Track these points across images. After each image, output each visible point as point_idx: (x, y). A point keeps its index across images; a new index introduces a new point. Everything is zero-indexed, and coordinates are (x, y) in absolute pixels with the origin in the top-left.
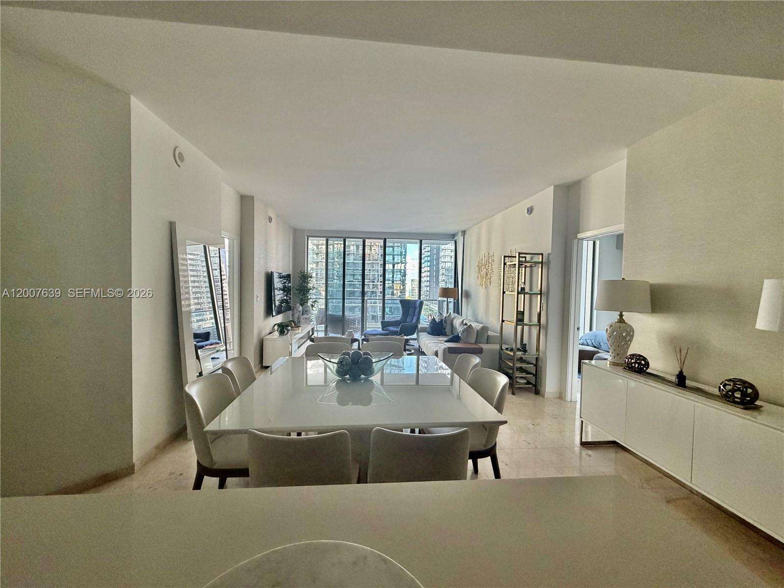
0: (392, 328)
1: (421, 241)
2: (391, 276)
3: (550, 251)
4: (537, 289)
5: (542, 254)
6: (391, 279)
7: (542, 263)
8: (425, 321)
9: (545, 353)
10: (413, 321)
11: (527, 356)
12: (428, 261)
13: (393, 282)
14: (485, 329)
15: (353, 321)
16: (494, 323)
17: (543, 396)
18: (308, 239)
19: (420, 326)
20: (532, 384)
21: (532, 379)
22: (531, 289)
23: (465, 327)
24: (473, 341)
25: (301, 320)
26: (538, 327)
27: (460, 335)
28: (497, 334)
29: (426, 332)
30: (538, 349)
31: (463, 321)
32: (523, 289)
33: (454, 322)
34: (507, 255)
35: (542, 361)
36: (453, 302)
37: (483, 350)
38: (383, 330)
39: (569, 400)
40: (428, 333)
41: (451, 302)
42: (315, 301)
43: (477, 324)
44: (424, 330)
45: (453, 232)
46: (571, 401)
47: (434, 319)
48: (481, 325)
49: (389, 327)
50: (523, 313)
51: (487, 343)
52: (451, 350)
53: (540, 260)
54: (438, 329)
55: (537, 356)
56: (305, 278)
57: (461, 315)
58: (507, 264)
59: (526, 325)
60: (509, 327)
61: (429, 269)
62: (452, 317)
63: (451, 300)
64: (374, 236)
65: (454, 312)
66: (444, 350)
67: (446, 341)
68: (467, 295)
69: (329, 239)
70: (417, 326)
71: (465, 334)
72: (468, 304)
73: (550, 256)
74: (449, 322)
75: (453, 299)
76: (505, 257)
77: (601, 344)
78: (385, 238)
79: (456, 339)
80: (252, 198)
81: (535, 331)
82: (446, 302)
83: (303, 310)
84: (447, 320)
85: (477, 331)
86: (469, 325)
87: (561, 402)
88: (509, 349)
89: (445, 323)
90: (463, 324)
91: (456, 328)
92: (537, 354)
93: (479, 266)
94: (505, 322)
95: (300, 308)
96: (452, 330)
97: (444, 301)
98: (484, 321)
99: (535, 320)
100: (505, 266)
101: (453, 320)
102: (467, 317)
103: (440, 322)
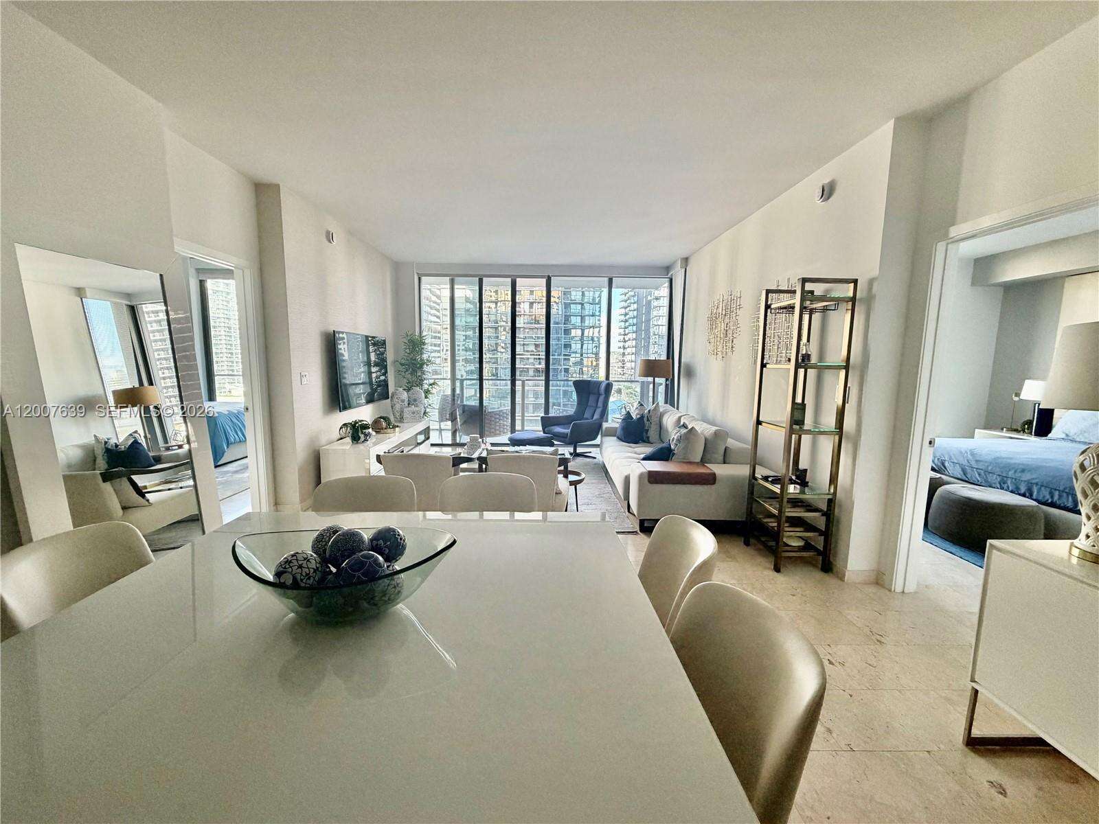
0: (558, 429)
1: (610, 281)
2: (579, 346)
3: (875, 272)
4: (837, 354)
5: (855, 282)
6: (579, 351)
7: (853, 300)
8: (614, 420)
9: (850, 492)
10: (595, 417)
11: (808, 497)
12: (634, 325)
13: (582, 355)
14: (719, 435)
15: (499, 415)
16: (738, 420)
17: (841, 577)
18: (420, 279)
19: (605, 425)
20: (816, 549)
21: (819, 542)
22: (821, 358)
23: (684, 431)
24: (698, 459)
25: (406, 415)
26: (837, 438)
27: (672, 447)
28: (745, 446)
29: (615, 436)
30: (833, 479)
31: (680, 418)
32: (807, 357)
33: (665, 419)
34: (774, 288)
35: (840, 506)
36: (664, 384)
37: (717, 478)
38: (544, 433)
39: (899, 589)
40: (618, 438)
41: (661, 384)
42: (433, 384)
43: (705, 425)
44: (611, 433)
45: (666, 262)
46: (903, 592)
47: (628, 413)
48: (714, 428)
49: (553, 427)
50: (803, 406)
51: (724, 463)
52: (653, 478)
53: (851, 294)
54: (634, 431)
55: (830, 497)
56: (416, 345)
57: (678, 409)
58: (772, 306)
59: (808, 432)
60: (774, 438)
62: (661, 410)
63: (661, 381)
64: (531, 272)
65: (666, 402)
66: (641, 476)
67: (648, 458)
68: (690, 373)
69: (457, 279)
70: (600, 426)
71: (681, 445)
72: (689, 389)
73: (875, 285)
74: (654, 419)
75: (664, 379)
76: (768, 292)
77: (946, 464)
78: (549, 276)
79: (664, 454)
80: (276, 188)
81: (826, 446)
82: (651, 386)
83: (409, 397)
84: (651, 416)
85: (706, 440)
86: (690, 427)
87: (882, 592)
88: (770, 479)
89: (648, 420)
90: (679, 424)
91: (667, 431)
92: (832, 491)
93: (713, 320)
94: (763, 424)
95: (405, 395)
96: (660, 435)
97: (649, 383)
98: (719, 419)
99: (829, 421)
100: (769, 310)
101: (663, 416)
102: (687, 411)
103: (639, 419)
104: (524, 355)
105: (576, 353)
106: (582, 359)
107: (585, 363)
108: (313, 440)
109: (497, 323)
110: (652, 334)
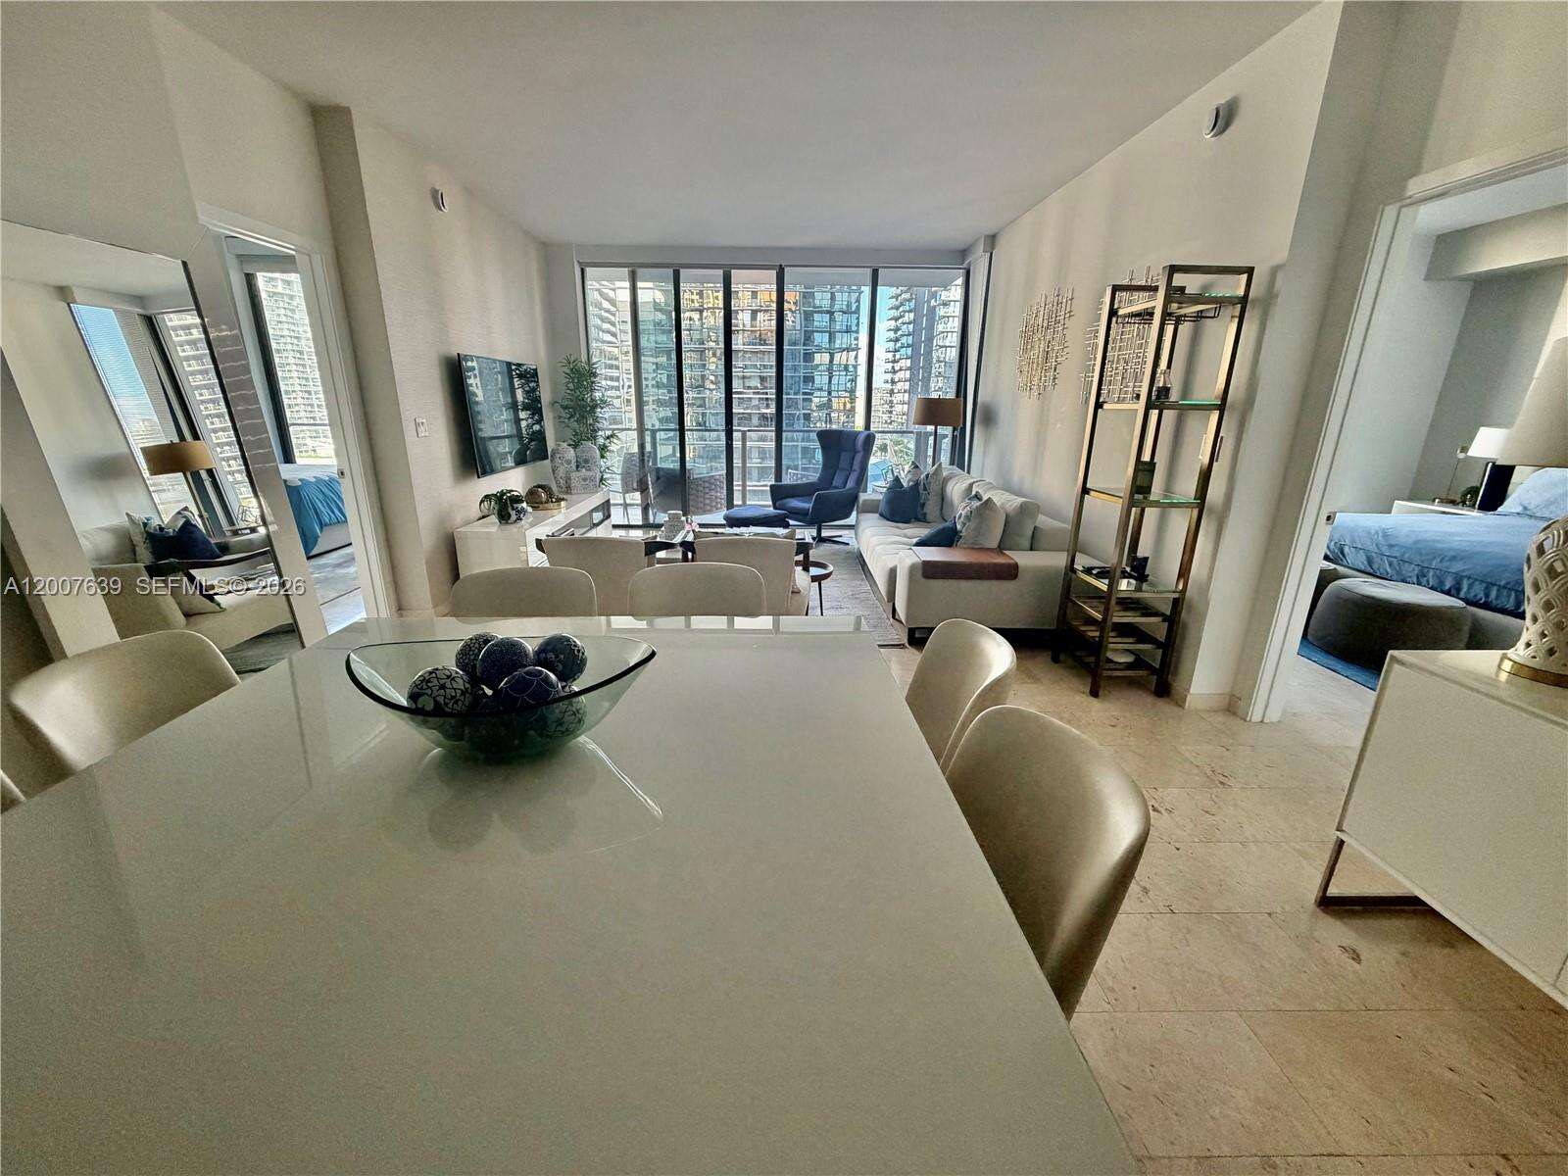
0: (795, 503)
1: (875, 273)
2: (826, 379)
3: (1283, 256)
4: (1208, 390)
5: (1250, 271)
6: (826, 387)
7: (1244, 301)
8: (876, 489)
9: (1205, 589)
10: (847, 487)
11: (1146, 595)
12: (908, 346)
13: (830, 393)
14: (1026, 511)
15: (709, 482)
16: (1055, 487)
17: (1180, 703)
18: (583, 271)
19: (863, 497)
20: (1149, 667)
21: (1156, 658)
22: (1185, 393)
23: (976, 504)
24: (994, 544)
25: (574, 483)
26: (1196, 512)
27: (959, 527)
28: (1065, 526)
29: (876, 512)
30: (1184, 572)
31: (971, 485)
32: (1165, 391)
33: (949, 488)
34: (1125, 282)
35: (1190, 607)
36: (950, 436)
37: (1020, 569)
39: (1256, 717)
40: (881, 515)
41: (946, 436)
42: (612, 436)
43: (1007, 496)
44: (871, 508)
45: (960, 242)
46: (1262, 722)
47: (897, 480)
48: (1020, 500)
49: (787, 500)
50: (1150, 467)
51: (1031, 549)
52: (930, 570)
53: (1241, 292)
54: (904, 506)
55: (1176, 595)
56: (582, 376)
57: (969, 472)
58: (1121, 312)
59: (1155, 504)
60: (1105, 512)
61: (908, 363)
62: (945, 474)
63: (946, 431)
64: (753, 259)
65: (952, 463)
66: (912, 568)
67: (921, 543)
68: (988, 417)
69: (640, 272)
70: (856, 498)
71: (972, 525)
72: (987, 442)
73: (1280, 277)
74: (934, 487)
75: (950, 428)
76: (1116, 289)
77: (1347, 550)
78: (781, 266)
79: (946, 538)
80: (345, 113)
81: (1179, 524)
82: (931, 439)
83: (577, 456)
84: (929, 483)
85: (1007, 516)
86: (985, 498)
87: (1232, 721)
88: (1094, 572)
89: (925, 489)
90: (970, 494)
91: (952, 505)
92: (1181, 587)
93: (1028, 336)
94: (1092, 493)
95: (571, 454)
96: (941, 509)
97: (927, 434)
98: (1027, 486)
99: (1187, 488)
100: (1114, 319)
101: (947, 482)
102: (982, 476)
103: (912, 488)
104: (745, 393)
105: (821, 389)
106: (830, 400)
107: (835, 406)
108: (443, 519)
109: (703, 343)
110: (934, 361)
